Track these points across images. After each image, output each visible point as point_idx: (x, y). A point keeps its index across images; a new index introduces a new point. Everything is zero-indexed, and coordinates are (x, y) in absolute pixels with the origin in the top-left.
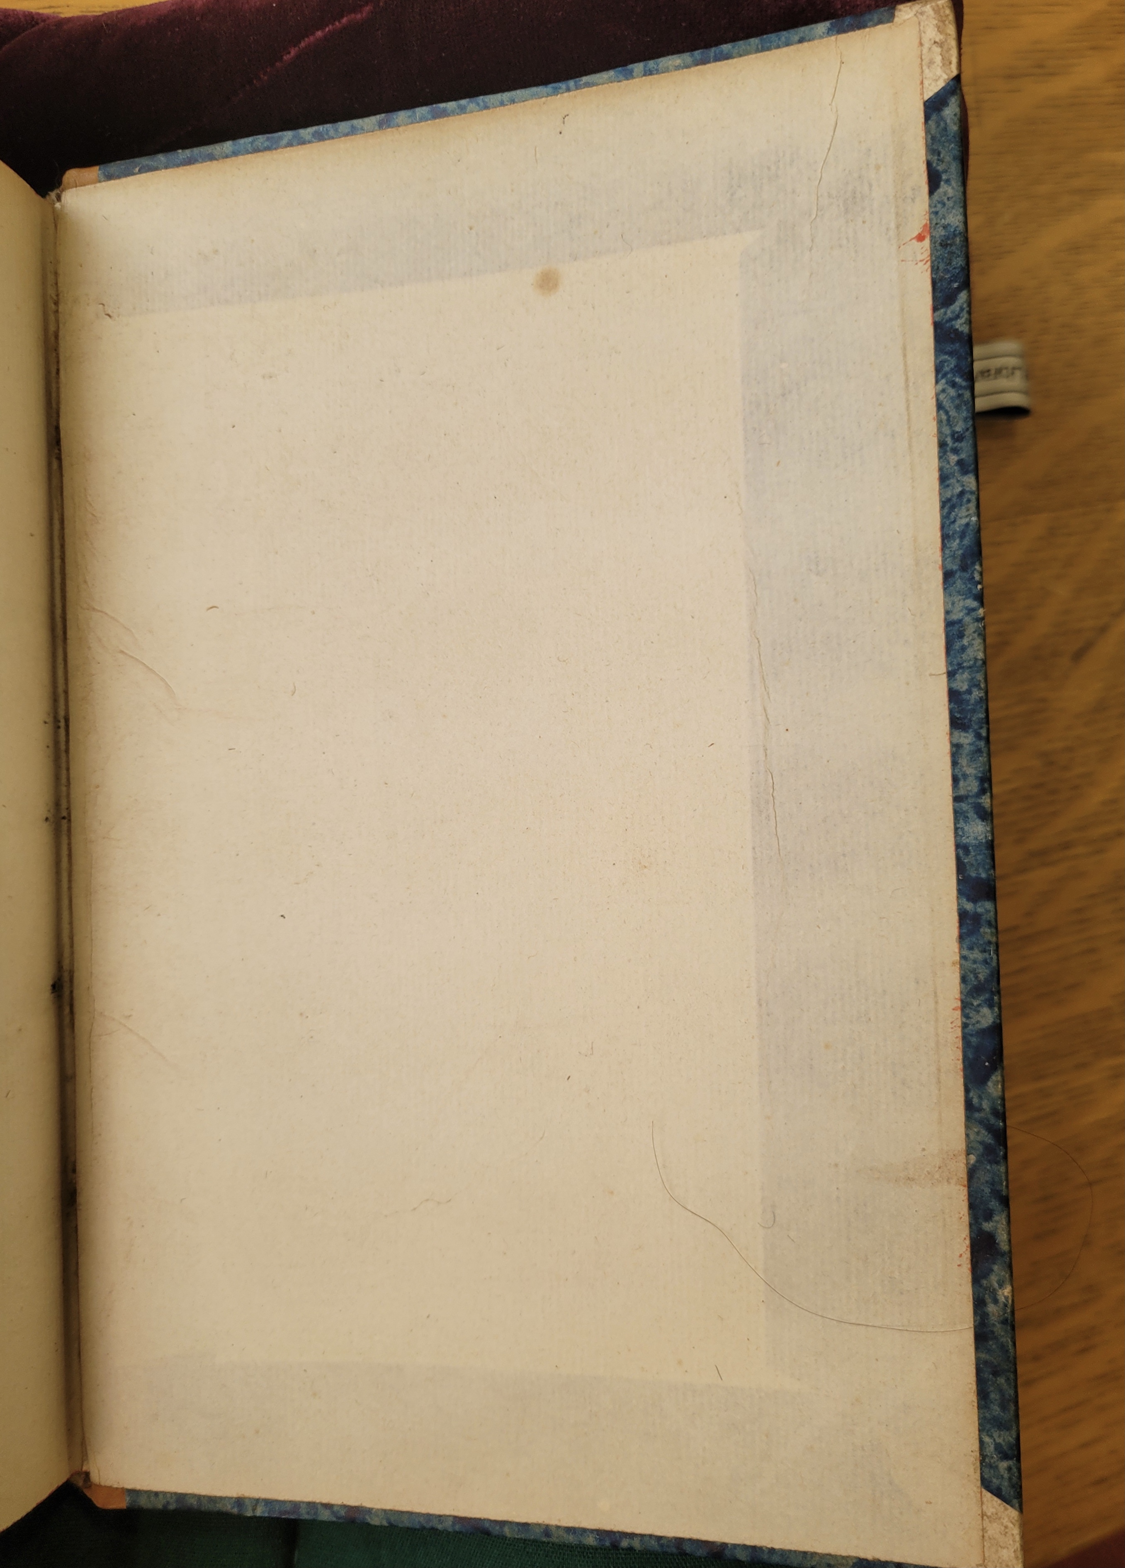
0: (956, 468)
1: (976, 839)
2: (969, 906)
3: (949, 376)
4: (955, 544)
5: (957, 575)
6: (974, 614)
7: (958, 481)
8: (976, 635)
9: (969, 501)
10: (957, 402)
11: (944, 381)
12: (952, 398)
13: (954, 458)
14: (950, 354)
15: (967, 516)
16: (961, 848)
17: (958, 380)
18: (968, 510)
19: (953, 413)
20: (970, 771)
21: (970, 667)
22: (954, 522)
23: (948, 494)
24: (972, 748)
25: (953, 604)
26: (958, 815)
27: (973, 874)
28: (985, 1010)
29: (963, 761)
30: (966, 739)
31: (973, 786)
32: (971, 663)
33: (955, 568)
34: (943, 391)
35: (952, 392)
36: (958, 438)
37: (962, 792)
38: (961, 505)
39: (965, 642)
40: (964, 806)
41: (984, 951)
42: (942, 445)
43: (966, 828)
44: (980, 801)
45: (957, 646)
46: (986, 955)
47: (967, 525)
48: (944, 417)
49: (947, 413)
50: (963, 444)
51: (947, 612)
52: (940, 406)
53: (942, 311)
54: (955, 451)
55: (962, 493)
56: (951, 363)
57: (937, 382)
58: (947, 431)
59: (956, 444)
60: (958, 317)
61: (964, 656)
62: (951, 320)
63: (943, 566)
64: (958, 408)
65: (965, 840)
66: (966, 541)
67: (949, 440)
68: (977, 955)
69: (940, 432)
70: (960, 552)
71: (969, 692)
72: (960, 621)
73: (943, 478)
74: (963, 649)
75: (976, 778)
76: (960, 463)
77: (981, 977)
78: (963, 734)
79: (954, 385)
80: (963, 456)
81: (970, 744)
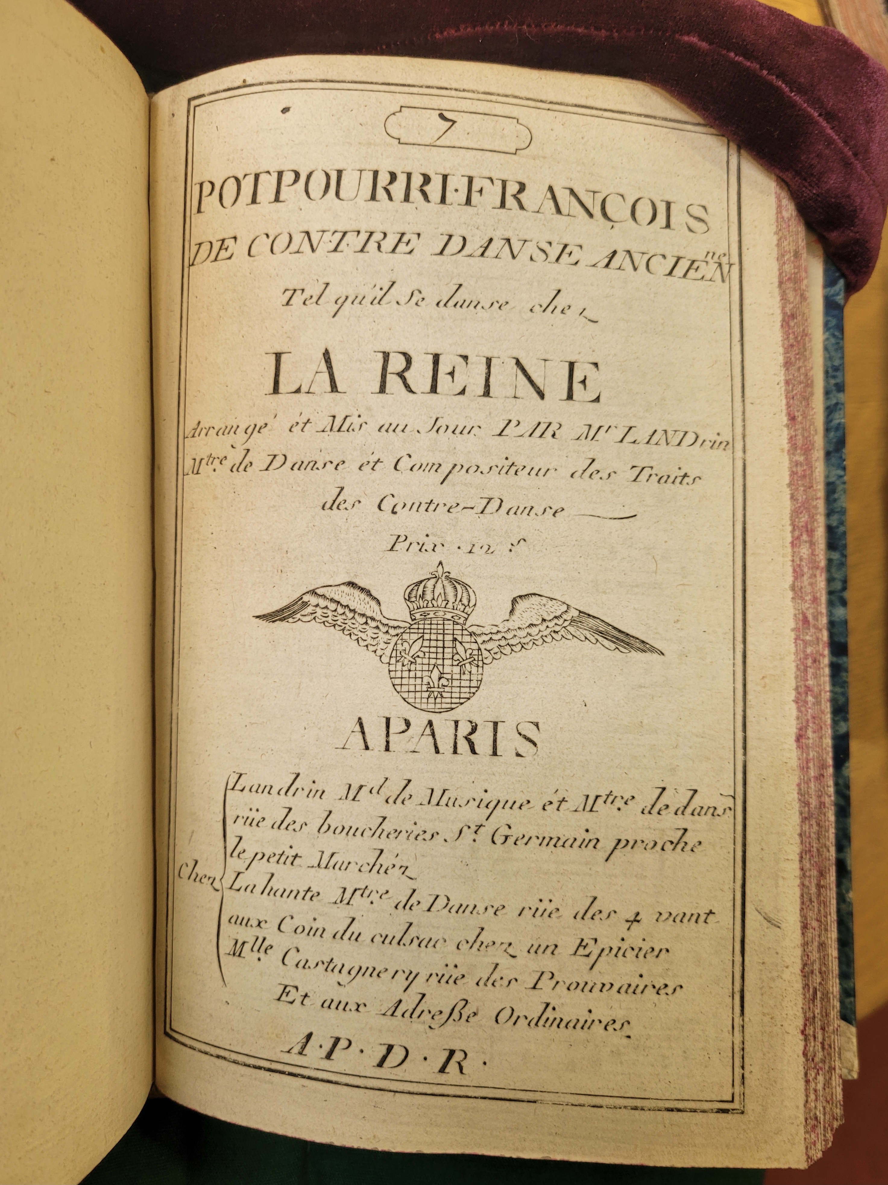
0: (834, 388)
1: (839, 617)
2: (835, 659)
3: (831, 330)
4: (832, 434)
5: (833, 454)
6: (842, 480)
7: (834, 396)
8: (842, 492)
9: (840, 409)
10: (836, 347)
11: (827, 333)
12: (833, 344)
13: (833, 382)
14: (834, 316)
15: (839, 419)
16: (831, 624)
17: (837, 333)
18: (840, 414)
19: (833, 354)
20: (838, 575)
21: (838, 512)
22: (831, 421)
23: (829, 403)
24: (838, 562)
25: (829, 472)
26: (831, 604)
27: (836, 639)
28: (842, 724)
29: (833, 570)
30: (836, 556)
31: (838, 585)
32: (839, 509)
33: (831, 449)
34: (827, 339)
35: (833, 340)
36: (836, 369)
37: (832, 589)
38: (836, 411)
39: (836, 496)
40: (833, 598)
41: (842, 687)
42: (826, 372)
43: (834, 611)
44: (841, 594)
45: (832, 498)
46: (842, 690)
47: (839, 424)
48: (828, 356)
49: (829, 353)
50: (839, 374)
51: (827, 477)
52: (826, 349)
53: (829, 289)
54: (834, 377)
55: (837, 404)
56: (834, 322)
57: (824, 333)
58: (829, 364)
59: (835, 374)
60: (838, 294)
61: (835, 505)
62: (833, 295)
63: (825, 448)
64: (836, 350)
65: (833, 619)
66: (839, 434)
67: (830, 370)
68: (838, 689)
69: (825, 366)
70: (834, 440)
71: (838, 527)
72: (833, 483)
73: (827, 393)
74: (835, 500)
75: (841, 581)
76: (836, 385)
77: (840, 703)
78: (833, 553)
79: (834, 336)
80: (838, 381)
81: (837, 560)
